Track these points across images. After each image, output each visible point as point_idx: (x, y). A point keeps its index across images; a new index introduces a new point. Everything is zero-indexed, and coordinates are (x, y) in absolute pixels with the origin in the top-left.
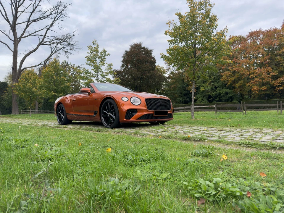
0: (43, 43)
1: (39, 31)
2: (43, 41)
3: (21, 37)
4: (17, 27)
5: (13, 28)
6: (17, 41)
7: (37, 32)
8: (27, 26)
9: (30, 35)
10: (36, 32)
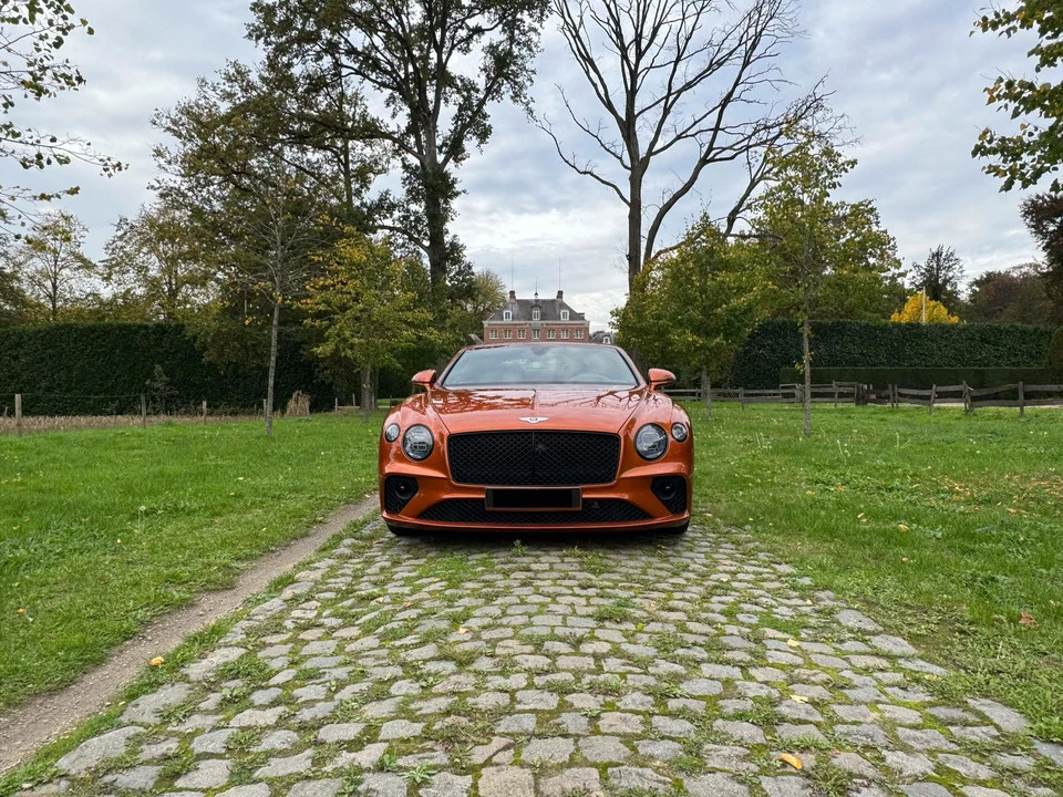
0: (711, 156)
1: (705, 116)
2: (711, 149)
3: (650, 153)
4: (639, 123)
5: (628, 128)
6: (638, 168)
7: (700, 120)
8: (666, 111)
9: (679, 137)
10: (695, 123)
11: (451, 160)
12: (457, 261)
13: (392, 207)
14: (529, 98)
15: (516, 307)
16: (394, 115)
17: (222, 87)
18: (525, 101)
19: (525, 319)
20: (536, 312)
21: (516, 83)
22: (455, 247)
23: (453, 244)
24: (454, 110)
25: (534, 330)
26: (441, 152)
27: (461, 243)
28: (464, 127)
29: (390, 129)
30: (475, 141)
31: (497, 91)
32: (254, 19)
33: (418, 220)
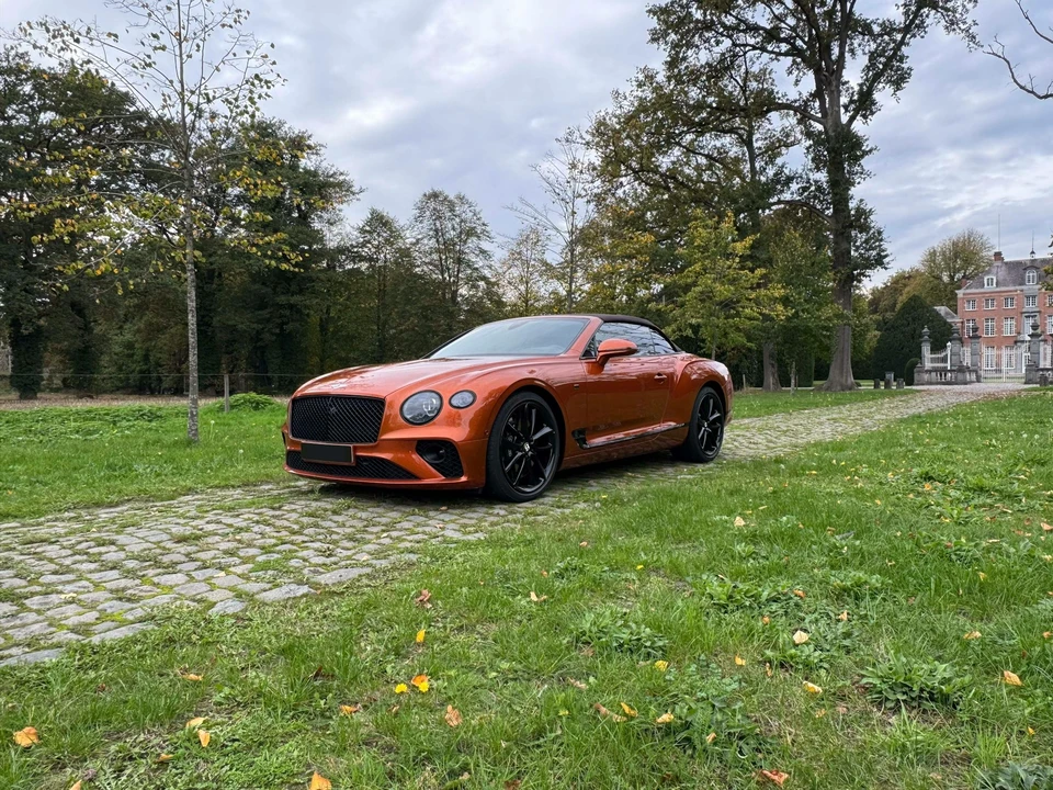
11: (858, 118)
12: (864, 228)
13: (790, 179)
14: (969, 21)
15: (1003, 273)
16: (797, 82)
17: (635, 93)
18: (963, 27)
19: (1015, 283)
20: (1031, 274)
21: (947, 10)
22: (862, 213)
23: (858, 209)
24: (864, 60)
25: (1028, 297)
26: (847, 110)
27: (868, 208)
28: (877, 77)
29: (792, 98)
30: (889, 89)
31: (921, 26)
32: (654, 23)
33: (819, 188)
